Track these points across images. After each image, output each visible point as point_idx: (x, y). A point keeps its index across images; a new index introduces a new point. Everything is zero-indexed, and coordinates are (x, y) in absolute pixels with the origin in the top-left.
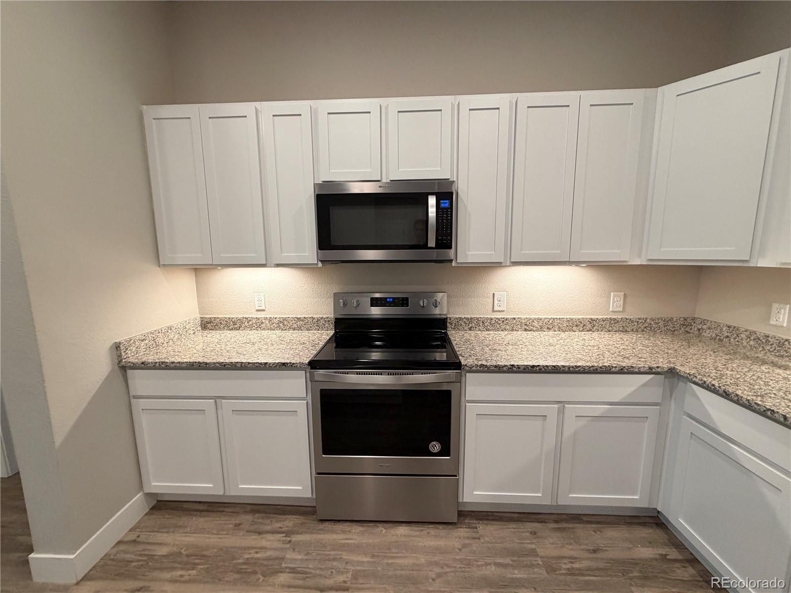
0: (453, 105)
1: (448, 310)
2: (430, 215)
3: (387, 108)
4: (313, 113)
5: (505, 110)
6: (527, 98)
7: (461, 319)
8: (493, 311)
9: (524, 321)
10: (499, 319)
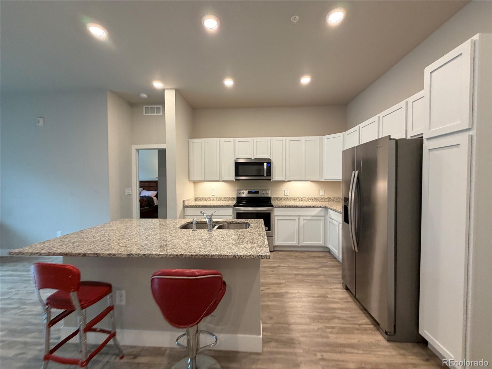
0: (271, 140)
1: (271, 195)
2: (265, 167)
3: (253, 140)
4: (235, 141)
5: (284, 141)
6: (289, 138)
7: (275, 198)
8: (285, 195)
9: (294, 198)
10: (287, 198)
